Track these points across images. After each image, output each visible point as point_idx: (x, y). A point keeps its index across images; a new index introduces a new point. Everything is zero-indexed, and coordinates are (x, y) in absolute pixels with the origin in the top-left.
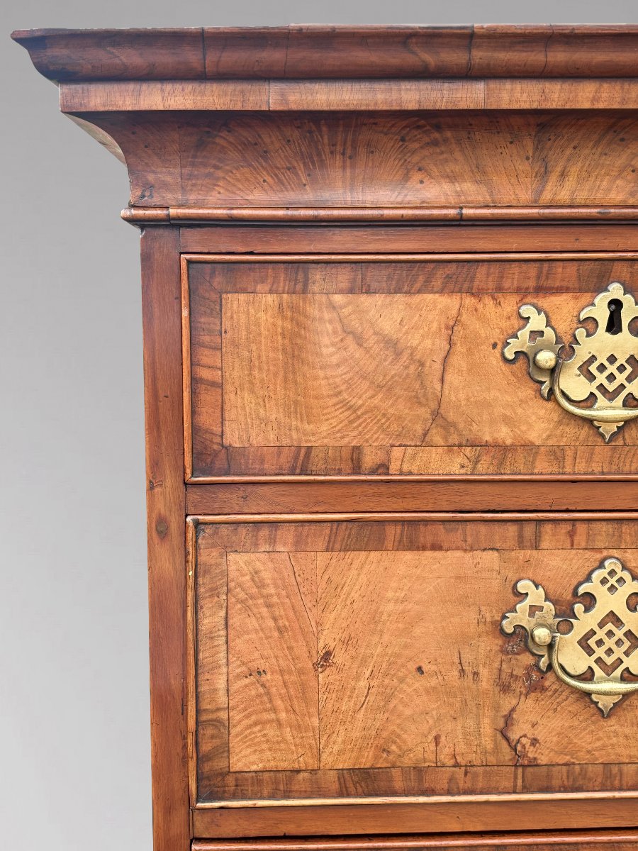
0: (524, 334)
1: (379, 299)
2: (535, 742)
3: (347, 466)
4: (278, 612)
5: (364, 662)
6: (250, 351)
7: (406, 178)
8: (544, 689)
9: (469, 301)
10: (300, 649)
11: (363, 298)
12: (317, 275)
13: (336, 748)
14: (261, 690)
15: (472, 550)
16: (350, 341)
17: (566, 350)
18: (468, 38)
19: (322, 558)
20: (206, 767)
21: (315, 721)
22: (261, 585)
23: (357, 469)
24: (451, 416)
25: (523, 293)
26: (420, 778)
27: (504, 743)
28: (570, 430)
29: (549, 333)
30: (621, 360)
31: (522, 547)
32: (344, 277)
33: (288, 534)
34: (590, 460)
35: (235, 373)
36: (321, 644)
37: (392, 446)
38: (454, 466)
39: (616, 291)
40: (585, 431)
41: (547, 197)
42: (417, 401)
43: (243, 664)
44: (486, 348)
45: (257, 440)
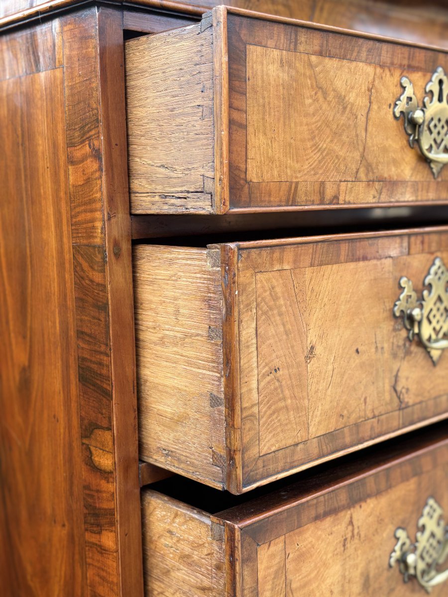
0: (404, 98)
1: (335, 63)
2: (407, 390)
3: (316, 198)
4: (286, 318)
5: (330, 350)
6: (264, 98)
8: (411, 353)
9: (379, 70)
10: (298, 347)
11: (327, 60)
12: (302, 37)
13: (317, 420)
14: (277, 384)
15: (381, 259)
16: (320, 95)
19: (308, 271)
20: (247, 456)
21: (306, 403)
22: (275, 298)
23: (322, 200)
24: (370, 158)
25: (403, 68)
26: (357, 431)
27: (394, 394)
29: (414, 99)
30: (443, 121)
31: (402, 254)
32: (316, 41)
33: (290, 255)
34: (428, 191)
36: (309, 342)
37: (341, 181)
38: (370, 197)
39: (441, 73)
40: (427, 171)
42: (353, 146)
43: (267, 365)
44: (385, 107)
45: (267, 177)
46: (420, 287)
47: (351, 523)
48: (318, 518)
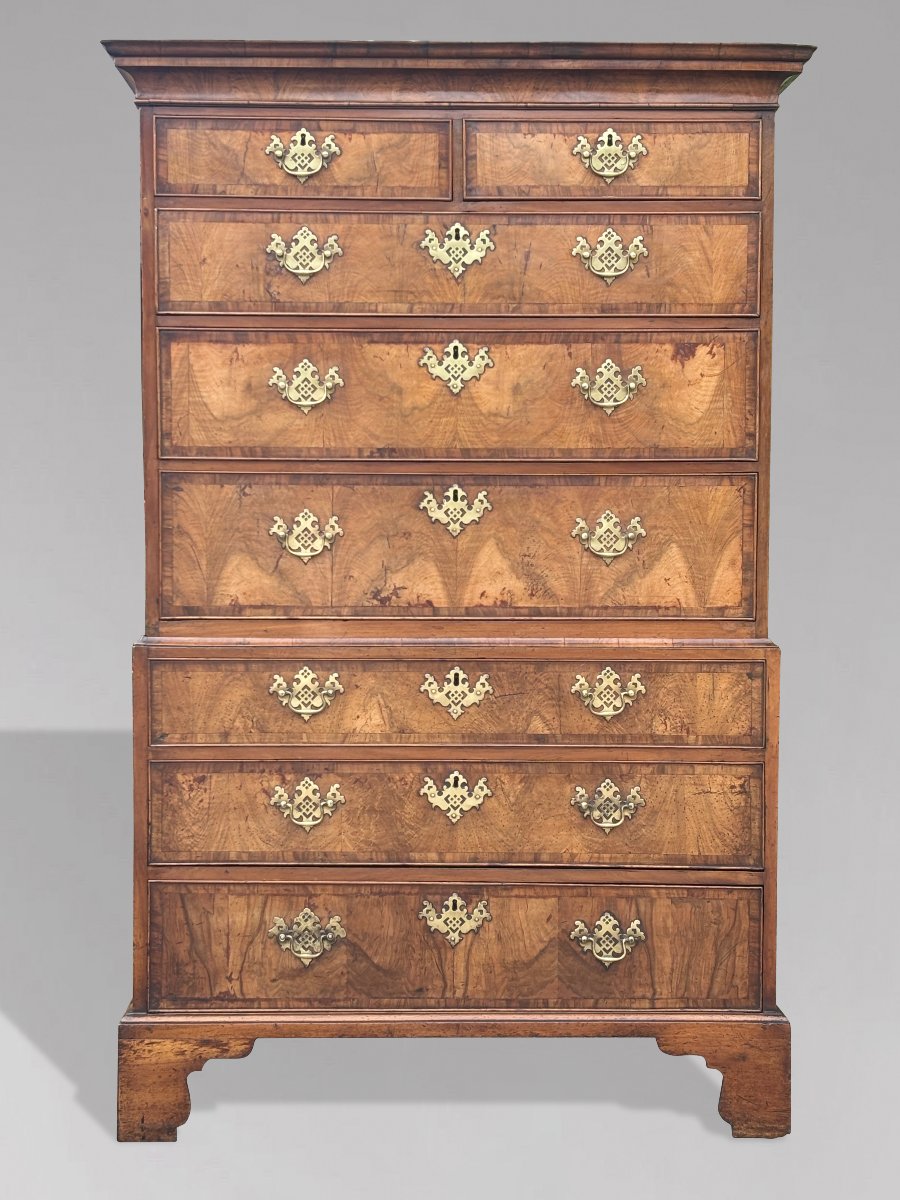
0: (272, 145)
1: (222, 131)
2: (279, 293)
3: (211, 192)
4: (187, 244)
5: (218, 262)
7: (230, 91)
8: (282, 274)
9: (253, 134)
10: (195, 257)
11: (216, 132)
12: (200, 123)
13: (208, 294)
15: (255, 223)
16: (212, 147)
17: (286, 151)
18: (243, 44)
19: (202, 225)
20: (162, 299)
21: (200, 284)
22: (181, 233)
23: (215, 192)
24: (247, 174)
25: (272, 132)
26: (237, 305)
27: (268, 294)
28: (290, 182)
29: (281, 145)
30: (306, 155)
31: (273, 222)
32: (209, 124)
33: (190, 215)
34: (296, 191)
35: (171, 157)
36: (202, 256)
37: (227, 184)
38: (249, 193)
39: (303, 131)
40: (294, 180)
41: (279, 97)
42: (235, 169)
43: (175, 262)
44: (259, 150)
45: (180, 181)
46: (289, 240)
47: (236, 351)
48: (211, 341)
